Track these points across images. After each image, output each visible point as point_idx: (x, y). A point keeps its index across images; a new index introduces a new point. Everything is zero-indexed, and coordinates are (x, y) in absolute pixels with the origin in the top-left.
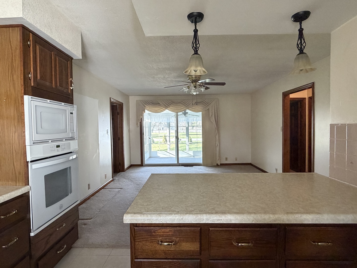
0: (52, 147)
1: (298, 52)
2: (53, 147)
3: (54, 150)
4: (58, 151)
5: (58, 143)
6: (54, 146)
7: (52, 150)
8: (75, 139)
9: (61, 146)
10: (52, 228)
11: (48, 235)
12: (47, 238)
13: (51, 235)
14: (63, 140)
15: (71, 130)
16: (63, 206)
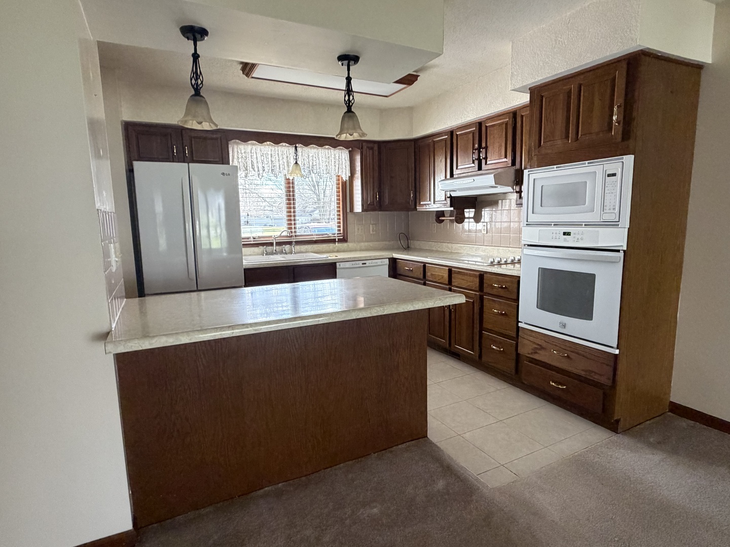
0: (554, 232)
1: (193, 92)
2: (556, 233)
3: (557, 237)
4: (565, 240)
5: (567, 229)
6: (558, 232)
7: (554, 237)
8: (618, 225)
9: (574, 234)
10: (546, 342)
11: (538, 345)
12: (537, 346)
13: (542, 348)
14: (582, 225)
15: (607, 208)
16: (566, 327)
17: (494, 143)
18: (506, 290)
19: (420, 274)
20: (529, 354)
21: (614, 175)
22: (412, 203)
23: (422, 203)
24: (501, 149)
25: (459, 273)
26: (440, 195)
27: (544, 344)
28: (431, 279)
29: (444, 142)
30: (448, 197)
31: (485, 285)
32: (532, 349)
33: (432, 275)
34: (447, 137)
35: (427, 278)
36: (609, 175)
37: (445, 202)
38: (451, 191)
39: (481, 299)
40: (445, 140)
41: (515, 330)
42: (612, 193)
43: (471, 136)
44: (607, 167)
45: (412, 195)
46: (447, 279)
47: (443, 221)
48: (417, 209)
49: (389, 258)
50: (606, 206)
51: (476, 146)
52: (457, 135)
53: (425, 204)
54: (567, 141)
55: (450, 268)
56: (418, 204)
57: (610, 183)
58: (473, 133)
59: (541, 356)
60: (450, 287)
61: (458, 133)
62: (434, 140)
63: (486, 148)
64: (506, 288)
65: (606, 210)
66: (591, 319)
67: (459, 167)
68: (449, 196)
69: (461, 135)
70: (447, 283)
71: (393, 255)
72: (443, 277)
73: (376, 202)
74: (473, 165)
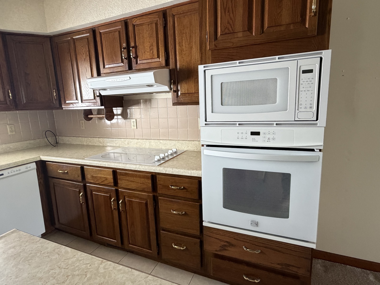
0: (240, 132)
2: (242, 133)
3: (244, 137)
4: (254, 140)
5: (255, 129)
6: (244, 132)
7: (240, 137)
8: (316, 124)
9: (264, 134)
10: (235, 239)
11: (227, 242)
12: (225, 244)
13: (231, 245)
14: (273, 124)
15: (303, 106)
16: (259, 225)
17: (144, 42)
18: (185, 190)
19: (78, 176)
20: (216, 251)
21: (311, 71)
22: (56, 103)
23: (67, 102)
24: (152, 49)
25: (126, 174)
26: (88, 94)
27: (234, 242)
28: (92, 181)
29: (86, 40)
30: (98, 96)
31: (159, 186)
32: (220, 247)
33: (92, 177)
34: (88, 34)
35: (86, 180)
36: (304, 72)
37: (95, 101)
38: (100, 90)
39: (155, 200)
40: (87, 38)
41: (199, 229)
42: (308, 91)
43: (117, 34)
44: (301, 62)
45: (55, 94)
46: (112, 181)
47: (92, 118)
48: (62, 108)
49: (35, 162)
50: (301, 105)
51: (124, 45)
52: (100, 33)
53: (72, 103)
54: (250, 34)
55: (114, 170)
56: (63, 102)
57: (305, 80)
58: (119, 32)
59: (231, 253)
60: (116, 188)
61: (101, 31)
62: (74, 37)
63: (135, 47)
64: (184, 188)
65: (301, 108)
66: (288, 217)
67: (106, 66)
68: (98, 94)
69: (105, 33)
70: (112, 184)
71: (41, 157)
72: (106, 179)
73: (10, 101)
74: (122, 64)
